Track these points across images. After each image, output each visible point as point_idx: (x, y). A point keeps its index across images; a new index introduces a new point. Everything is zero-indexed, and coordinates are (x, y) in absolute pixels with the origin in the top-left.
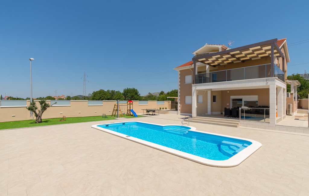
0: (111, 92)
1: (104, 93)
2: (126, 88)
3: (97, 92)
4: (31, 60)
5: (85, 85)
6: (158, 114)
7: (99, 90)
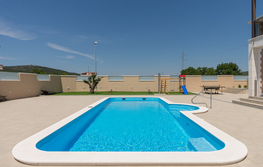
0: (202, 69)
1: (192, 70)
2: (221, 64)
3: (186, 70)
4: (95, 44)
5: (183, 64)
6: (221, 93)
7: (188, 68)
